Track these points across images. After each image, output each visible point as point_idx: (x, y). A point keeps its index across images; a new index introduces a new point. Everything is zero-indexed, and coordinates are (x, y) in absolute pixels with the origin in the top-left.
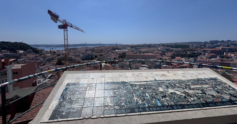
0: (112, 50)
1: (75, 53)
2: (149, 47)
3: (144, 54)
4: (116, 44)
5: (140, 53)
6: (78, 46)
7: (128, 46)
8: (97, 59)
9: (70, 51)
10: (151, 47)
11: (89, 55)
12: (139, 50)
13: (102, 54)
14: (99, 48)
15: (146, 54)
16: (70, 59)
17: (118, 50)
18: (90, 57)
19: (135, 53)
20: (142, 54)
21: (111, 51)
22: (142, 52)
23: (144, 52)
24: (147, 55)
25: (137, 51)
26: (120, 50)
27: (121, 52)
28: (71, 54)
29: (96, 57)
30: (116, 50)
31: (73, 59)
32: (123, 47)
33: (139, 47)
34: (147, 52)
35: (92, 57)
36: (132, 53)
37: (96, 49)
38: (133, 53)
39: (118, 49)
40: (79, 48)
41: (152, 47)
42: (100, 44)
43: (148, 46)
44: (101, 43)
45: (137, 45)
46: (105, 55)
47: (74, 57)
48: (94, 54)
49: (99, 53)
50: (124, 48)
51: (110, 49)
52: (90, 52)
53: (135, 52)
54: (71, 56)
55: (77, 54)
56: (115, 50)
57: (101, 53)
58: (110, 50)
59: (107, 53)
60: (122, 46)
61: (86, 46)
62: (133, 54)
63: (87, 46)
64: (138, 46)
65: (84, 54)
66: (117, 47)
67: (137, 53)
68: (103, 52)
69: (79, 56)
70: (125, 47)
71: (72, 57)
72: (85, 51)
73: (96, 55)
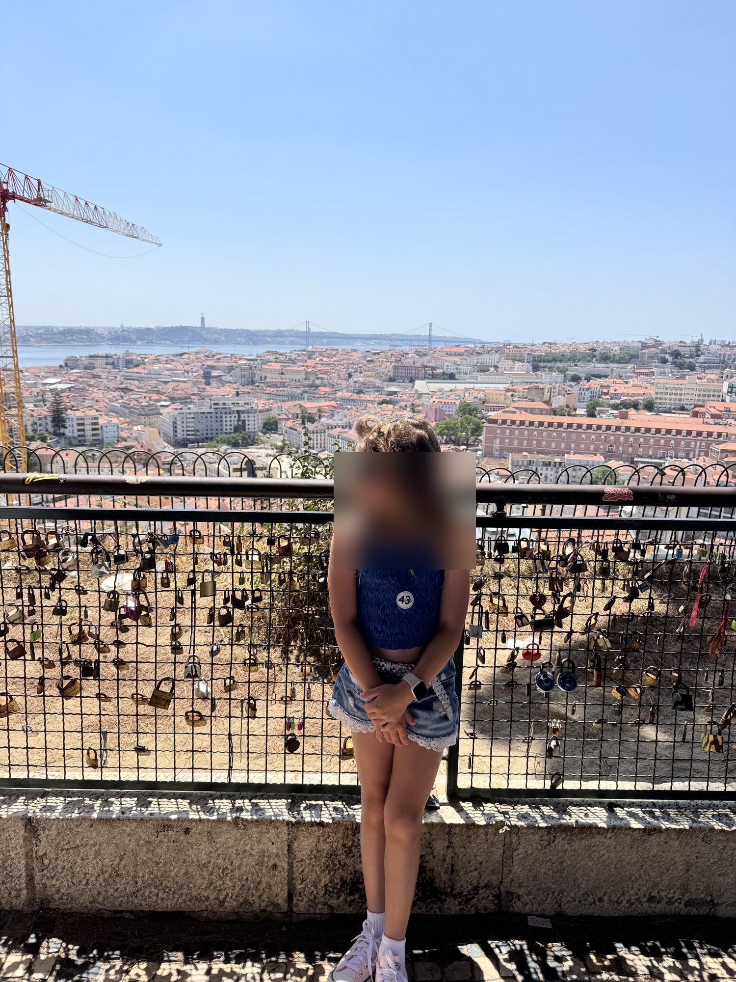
0: (392, 380)
1: (126, 390)
2: (680, 366)
3: (624, 416)
4: (425, 332)
5: (591, 415)
6: (150, 343)
7: (515, 354)
8: (277, 439)
9: (95, 377)
10: (692, 368)
11: (220, 411)
12: (595, 384)
13: (311, 406)
14: (293, 361)
15: (639, 419)
16: (89, 433)
17: (435, 386)
18: (230, 422)
19: (554, 412)
20: (607, 418)
21: (378, 389)
22: (615, 407)
23: (624, 406)
24: (643, 425)
25: (575, 390)
26: (447, 386)
27: (452, 399)
28: (98, 394)
29: (271, 426)
30: (421, 385)
31: (108, 435)
32: (475, 359)
33: (600, 367)
34: (649, 406)
35: (240, 427)
36: (532, 411)
37: (277, 366)
38: (541, 412)
39: (433, 376)
40: (157, 360)
41: (707, 366)
42: (307, 336)
43: (676, 354)
44: (314, 329)
45: (582, 349)
46: (338, 419)
47: (115, 421)
48: (259, 403)
49: (293, 398)
50: (484, 370)
51: (378, 375)
52: (228, 391)
53: (558, 402)
54: (93, 413)
55: (139, 398)
56: (412, 381)
57: (309, 399)
58: (378, 382)
59: (349, 400)
60: (471, 353)
61: (205, 341)
62: (537, 418)
63: (216, 342)
64: (594, 354)
65: (185, 400)
66: (425, 360)
67: (569, 410)
68: (325, 397)
69: (149, 413)
70: (486, 359)
71: (102, 421)
72: (195, 383)
73: (274, 413)
